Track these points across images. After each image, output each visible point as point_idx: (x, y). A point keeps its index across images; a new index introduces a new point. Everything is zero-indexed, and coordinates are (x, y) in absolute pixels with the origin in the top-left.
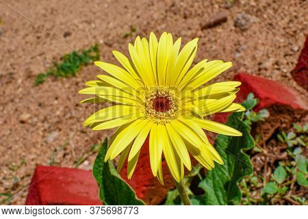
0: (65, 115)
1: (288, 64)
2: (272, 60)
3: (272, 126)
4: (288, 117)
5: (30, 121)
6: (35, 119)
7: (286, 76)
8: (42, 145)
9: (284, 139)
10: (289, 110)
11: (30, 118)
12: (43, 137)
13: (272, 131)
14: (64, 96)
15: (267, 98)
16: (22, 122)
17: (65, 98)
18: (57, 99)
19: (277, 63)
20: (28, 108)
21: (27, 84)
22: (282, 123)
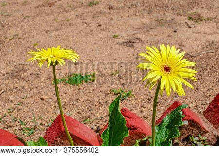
0: (69, 103)
1: (202, 108)
2: (194, 104)
3: (187, 132)
4: (197, 131)
5: (47, 100)
6: (51, 100)
7: (200, 113)
8: (52, 113)
9: (192, 139)
10: (198, 127)
11: (48, 99)
12: (54, 110)
13: (187, 135)
14: (71, 94)
15: (189, 116)
16: (42, 99)
17: (71, 95)
18: (65, 93)
19: (196, 106)
20: (47, 94)
21: (47, 82)
22: (192, 133)
